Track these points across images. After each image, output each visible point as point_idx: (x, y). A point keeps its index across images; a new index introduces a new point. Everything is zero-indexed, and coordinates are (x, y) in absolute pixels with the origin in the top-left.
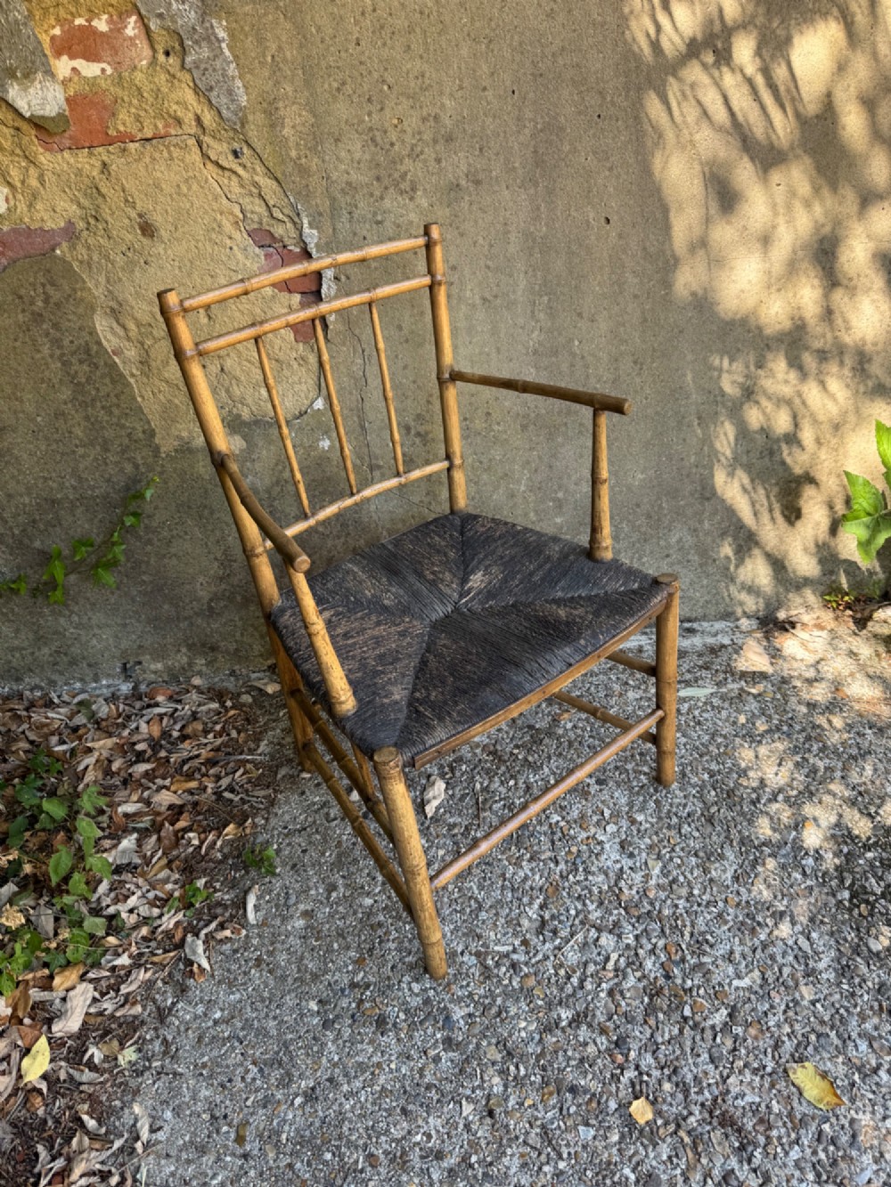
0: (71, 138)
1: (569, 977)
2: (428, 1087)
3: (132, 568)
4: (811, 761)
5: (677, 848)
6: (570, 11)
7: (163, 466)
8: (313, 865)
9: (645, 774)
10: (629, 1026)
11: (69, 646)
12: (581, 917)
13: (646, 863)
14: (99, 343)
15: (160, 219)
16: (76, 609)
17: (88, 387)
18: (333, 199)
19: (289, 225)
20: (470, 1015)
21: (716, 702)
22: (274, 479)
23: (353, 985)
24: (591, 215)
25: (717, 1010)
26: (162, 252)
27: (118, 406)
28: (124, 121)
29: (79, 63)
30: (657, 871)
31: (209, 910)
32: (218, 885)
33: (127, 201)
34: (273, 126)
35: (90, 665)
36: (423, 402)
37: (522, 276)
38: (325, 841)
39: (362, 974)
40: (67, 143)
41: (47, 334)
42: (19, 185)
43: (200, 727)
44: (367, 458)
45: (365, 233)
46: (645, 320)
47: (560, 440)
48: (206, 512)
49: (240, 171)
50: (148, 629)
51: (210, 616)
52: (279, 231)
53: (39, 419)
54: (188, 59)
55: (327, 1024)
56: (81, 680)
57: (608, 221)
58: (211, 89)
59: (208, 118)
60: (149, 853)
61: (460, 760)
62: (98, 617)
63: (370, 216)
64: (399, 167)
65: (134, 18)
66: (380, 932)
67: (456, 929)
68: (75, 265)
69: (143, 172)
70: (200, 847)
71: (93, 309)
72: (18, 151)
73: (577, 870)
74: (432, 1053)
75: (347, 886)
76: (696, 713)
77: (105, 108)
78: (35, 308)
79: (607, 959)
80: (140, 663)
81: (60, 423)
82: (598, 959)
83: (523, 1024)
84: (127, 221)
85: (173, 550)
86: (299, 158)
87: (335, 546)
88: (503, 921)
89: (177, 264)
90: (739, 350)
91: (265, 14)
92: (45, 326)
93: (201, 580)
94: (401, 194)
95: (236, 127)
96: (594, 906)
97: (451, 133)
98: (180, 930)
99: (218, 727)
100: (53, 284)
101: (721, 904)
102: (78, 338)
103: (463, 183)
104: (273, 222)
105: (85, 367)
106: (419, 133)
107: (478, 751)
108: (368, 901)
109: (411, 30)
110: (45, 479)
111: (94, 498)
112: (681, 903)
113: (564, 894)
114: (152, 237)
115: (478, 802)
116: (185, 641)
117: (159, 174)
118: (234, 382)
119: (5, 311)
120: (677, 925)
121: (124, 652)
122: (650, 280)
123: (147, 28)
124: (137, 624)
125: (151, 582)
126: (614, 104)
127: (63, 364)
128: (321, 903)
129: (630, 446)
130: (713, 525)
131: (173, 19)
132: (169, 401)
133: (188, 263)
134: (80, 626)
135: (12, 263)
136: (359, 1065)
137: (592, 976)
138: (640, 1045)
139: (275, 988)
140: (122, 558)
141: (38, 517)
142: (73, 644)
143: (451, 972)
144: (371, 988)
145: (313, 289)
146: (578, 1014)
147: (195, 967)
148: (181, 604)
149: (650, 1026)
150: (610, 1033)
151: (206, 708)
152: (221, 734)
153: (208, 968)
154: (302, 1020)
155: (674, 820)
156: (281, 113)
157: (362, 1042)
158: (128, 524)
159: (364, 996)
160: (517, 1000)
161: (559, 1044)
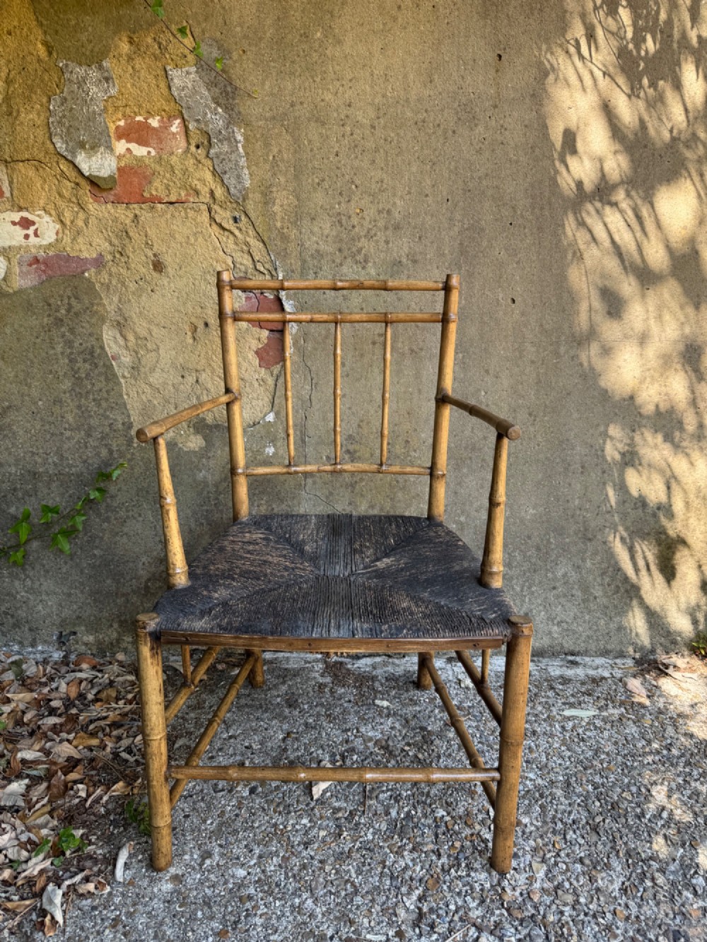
0: (115, 195)
3: (88, 542)
4: (693, 784)
5: (562, 854)
6: (493, 150)
7: (133, 454)
8: (193, 831)
9: (531, 780)
11: (17, 609)
12: (461, 913)
13: (530, 865)
14: (102, 348)
15: (170, 260)
16: (31, 574)
17: (85, 382)
18: (304, 261)
19: (268, 276)
21: (598, 723)
22: (221, 478)
24: (501, 296)
26: (166, 284)
27: (107, 400)
28: (157, 188)
29: (133, 146)
30: (541, 875)
31: (79, 862)
32: (93, 838)
33: (147, 244)
34: (266, 203)
35: (31, 630)
36: (355, 426)
38: (209, 808)
41: (63, 336)
42: (68, 223)
43: (114, 695)
46: (539, 382)
47: (465, 470)
49: (237, 232)
50: (89, 601)
51: (145, 595)
53: (40, 403)
54: (212, 151)
56: (20, 643)
57: (513, 301)
58: (225, 172)
59: (219, 192)
60: (35, 799)
61: (352, 750)
62: (48, 584)
63: (330, 277)
64: (356, 243)
65: (178, 121)
66: (248, 905)
67: (329, 911)
68: (97, 286)
69: (163, 225)
70: (86, 800)
71: (103, 320)
72: (74, 199)
73: (459, 865)
75: (222, 855)
76: (580, 731)
77: (145, 178)
78: (58, 314)
80: (75, 633)
81: (57, 409)
84: (144, 258)
85: (126, 530)
86: (283, 228)
88: (378, 908)
89: (176, 294)
90: (616, 414)
91: (274, 128)
92: (62, 330)
93: (144, 559)
94: (356, 263)
95: (238, 202)
96: (475, 904)
97: (399, 223)
98: (44, 878)
99: (130, 696)
100: (76, 298)
101: (609, 916)
102: (87, 342)
103: (404, 260)
104: (256, 273)
105: (87, 366)
106: (375, 221)
107: (370, 744)
108: (241, 873)
109: (377, 150)
110: (33, 453)
111: (69, 475)
112: (567, 910)
113: (445, 887)
114: (161, 271)
115: (365, 791)
116: (118, 617)
117: (175, 227)
118: (205, 392)
119: (35, 314)
120: (563, 933)
121: (64, 621)
122: (545, 350)
123: (186, 128)
124: (80, 595)
125: (101, 557)
126: (522, 216)
127: (70, 361)
128: (194, 869)
129: (524, 483)
130: (594, 564)
131: (206, 124)
132: (150, 401)
133: (185, 296)
134: (31, 590)
135: (49, 278)
140: (81, 528)
141: (19, 486)
142: (21, 607)
145: (279, 328)
147: (48, 919)
148: (122, 580)
151: (123, 679)
152: (131, 702)
153: (61, 922)
155: (559, 825)
156: (274, 195)
158: (92, 497)
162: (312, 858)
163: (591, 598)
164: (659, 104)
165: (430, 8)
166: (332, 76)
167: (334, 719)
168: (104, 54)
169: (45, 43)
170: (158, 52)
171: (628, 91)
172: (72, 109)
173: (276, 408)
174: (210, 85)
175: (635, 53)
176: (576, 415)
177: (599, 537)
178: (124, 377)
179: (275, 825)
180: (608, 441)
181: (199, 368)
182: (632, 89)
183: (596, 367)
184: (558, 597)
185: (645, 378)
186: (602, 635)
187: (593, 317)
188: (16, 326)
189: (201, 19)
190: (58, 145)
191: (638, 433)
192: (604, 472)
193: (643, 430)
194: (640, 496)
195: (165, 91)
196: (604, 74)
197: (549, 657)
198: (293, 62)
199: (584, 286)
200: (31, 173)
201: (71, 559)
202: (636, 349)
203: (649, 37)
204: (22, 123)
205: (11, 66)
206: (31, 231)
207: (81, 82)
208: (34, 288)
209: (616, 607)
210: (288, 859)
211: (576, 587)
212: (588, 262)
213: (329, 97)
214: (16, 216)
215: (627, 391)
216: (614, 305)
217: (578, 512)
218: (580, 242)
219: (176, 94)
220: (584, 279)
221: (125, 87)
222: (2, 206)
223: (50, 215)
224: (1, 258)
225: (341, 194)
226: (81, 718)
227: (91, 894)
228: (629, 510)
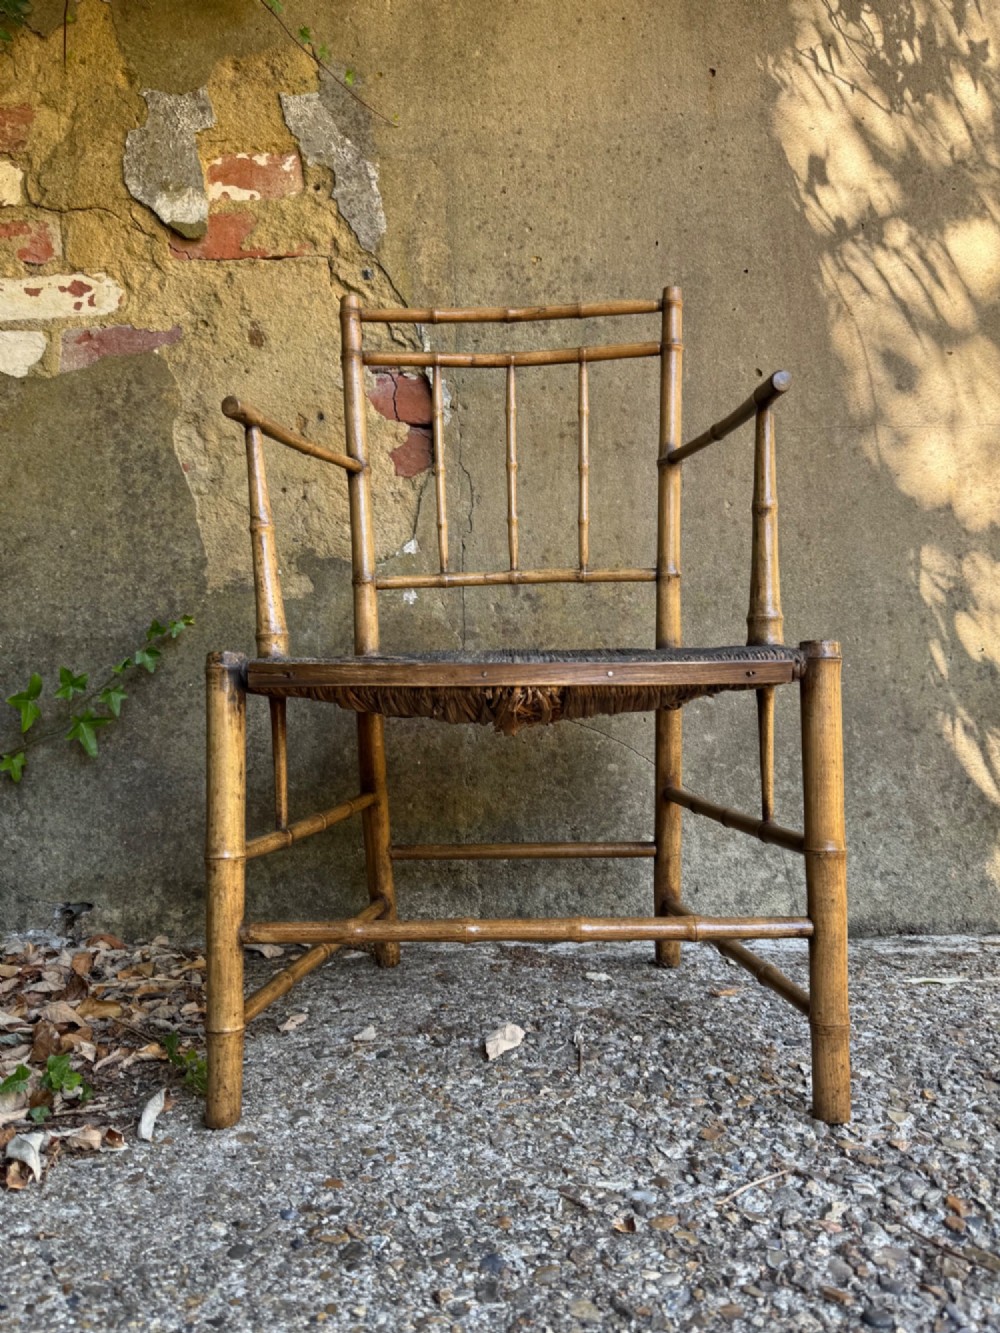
0: (203, 249)
1: (747, 1224)
3: (125, 747)
6: (714, 181)
7: (205, 605)
8: (278, 1092)
10: (888, 1295)
12: (768, 1161)
13: (885, 1116)
14: (170, 451)
15: (273, 328)
16: (31, 803)
17: (143, 500)
19: (409, 349)
20: (540, 1257)
21: (971, 988)
22: (339, 637)
23: (307, 1208)
24: (741, 366)
26: (267, 361)
27: (172, 525)
28: (261, 238)
29: (229, 189)
30: (906, 1124)
31: (75, 1120)
33: (243, 309)
34: (408, 253)
35: (19, 900)
38: (306, 1071)
39: (329, 1196)
41: (116, 435)
42: (137, 286)
43: (149, 971)
44: (460, 622)
46: (810, 486)
49: (367, 292)
50: (118, 847)
53: (73, 532)
54: (337, 191)
55: (237, 1251)
57: (760, 373)
58: (354, 216)
59: (345, 241)
61: (551, 1018)
62: (55, 820)
63: (497, 346)
65: (293, 157)
66: (378, 1156)
67: (525, 1161)
68: (170, 366)
69: (266, 283)
70: (94, 1063)
71: (175, 412)
72: (147, 256)
73: (756, 1118)
74: (454, 1300)
75: (330, 1113)
76: (942, 995)
77: (245, 226)
78: (112, 406)
79: (829, 1207)
80: (90, 906)
81: (97, 542)
82: (808, 1210)
83: (655, 1276)
84: (237, 328)
85: (185, 726)
86: (430, 284)
87: (401, 743)
88: (616, 1158)
89: (280, 375)
90: (930, 532)
91: (419, 161)
92: (116, 427)
95: (371, 253)
96: (792, 1155)
97: (590, 274)
99: (175, 973)
100: (140, 382)
102: (149, 443)
104: (394, 345)
105: (147, 477)
106: (558, 272)
107: (583, 1013)
108: (365, 1128)
109: (557, 185)
110: (55, 608)
111: (106, 639)
112: (964, 1160)
113: (734, 1138)
114: (260, 345)
115: (578, 1052)
116: (163, 875)
117: (283, 286)
118: (315, 513)
119: (78, 405)
120: (962, 1179)
121: (74, 883)
122: (812, 441)
123: (303, 164)
124: (105, 838)
125: (144, 771)
126: (762, 262)
127: (123, 471)
128: (280, 1127)
130: (927, 772)
131: (330, 158)
132: (234, 526)
133: (292, 376)
134: (28, 831)
135: (103, 359)
136: (287, 1305)
137: (796, 1227)
138: (917, 1323)
139: (154, 1206)
140: (117, 711)
141: (27, 659)
142: (9, 860)
143: (509, 1203)
144: (343, 1213)
145: (425, 419)
146: (773, 1273)
147: (14, 1168)
148: (174, 811)
149: (937, 1297)
150: (848, 1302)
151: (165, 957)
152: (177, 978)
153: (38, 1173)
154: (189, 1243)
155: (927, 1077)
156: (419, 243)
157: (304, 1275)
158: (138, 661)
159: (325, 1221)
160: (641, 1245)
161: (735, 1309)
162: (489, 1113)
163: (930, 830)
164: (930, 121)
165: (619, 20)
166: (497, 100)
167: (519, 991)
168: (202, 80)
169: (127, 72)
170: (271, 77)
171: (886, 106)
172: (154, 144)
173: (419, 534)
174: (334, 114)
175: (889, 62)
176: (869, 535)
177: (929, 726)
178: (199, 493)
179: (423, 1085)
180: (924, 575)
181: (308, 477)
182: (892, 104)
183: (890, 464)
184: (875, 829)
185: (965, 479)
186: (957, 894)
187: (877, 393)
188: (50, 423)
189: (327, 39)
190: (132, 188)
191: (967, 559)
192: (923, 621)
193: (974, 555)
194: (984, 659)
195: (278, 123)
196: (853, 88)
197: (873, 937)
198: (445, 85)
199: (858, 350)
200: (93, 224)
201: (97, 777)
202: (945, 438)
203: (904, 44)
204: (87, 163)
205: (80, 99)
206: (84, 299)
207: (169, 113)
208: (81, 371)
209: (972, 844)
210: (448, 1114)
211: (904, 812)
212: (861, 319)
213: (491, 123)
214: (67, 280)
215: (940, 498)
216: (904, 376)
217: (892, 686)
218: (844, 292)
219: (291, 124)
220: (857, 341)
221: (226, 118)
222: (48, 268)
223: (114, 277)
224: (40, 334)
225: (510, 239)
226: (92, 989)
227: (94, 1152)
228: (971, 681)
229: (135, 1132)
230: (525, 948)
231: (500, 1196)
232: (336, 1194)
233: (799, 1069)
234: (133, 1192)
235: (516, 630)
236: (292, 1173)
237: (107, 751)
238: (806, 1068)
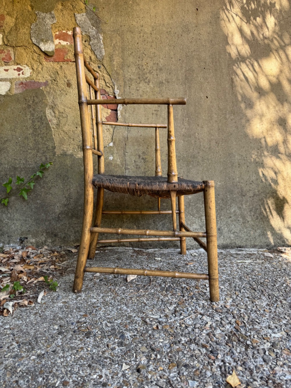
0: (54, 59)
1: (186, 327)
2: (106, 358)
3: (35, 197)
5: (239, 296)
6: (196, 42)
7: (55, 159)
10: (218, 346)
12: (194, 311)
13: (225, 299)
14: (45, 116)
15: (73, 82)
16: (10, 211)
17: (38, 130)
18: (125, 82)
19: (111, 89)
20: (134, 335)
21: (253, 264)
23: (78, 322)
24: (202, 95)
25: (265, 343)
26: (72, 91)
27: (46, 137)
28: (70, 56)
29: (61, 41)
30: (230, 301)
32: (29, 292)
33: (65, 76)
34: (111, 61)
35: (8, 237)
37: (180, 111)
39: (84, 319)
40: (52, 60)
41: (30, 112)
42: (35, 69)
43: (42, 256)
44: (124, 165)
45: (133, 92)
46: (219, 129)
48: (66, 178)
49: (99, 72)
50: (34, 223)
51: (58, 221)
52: (108, 90)
53: (19, 139)
54: (91, 43)
55: (60, 333)
56: (3, 243)
57: (207, 97)
58: (96, 50)
59: (93, 57)
60: (4, 280)
62: (17, 216)
63: (135, 88)
64: (145, 75)
66: (97, 308)
67: (134, 310)
68: (45, 92)
69: (71, 69)
70: (27, 282)
71: (46, 105)
72: (38, 60)
73: (193, 299)
74: (112, 346)
75: (86, 296)
76: (245, 266)
77: (65, 52)
78: (29, 104)
79: (207, 323)
80: (27, 238)
81: (26, 141)
82: (202, 324)
83: (162, 340)
84: (63, 82)
85: (51, 192)
86: (117, 70)
87: (109, 197)
88: (156, 309)
89: (75, 95)
90: (251, 142)
91: (114, 34)
92: (30, 109)
93: (58, 205)
94: (145, 82)
95: (100, 61)
96: (200, 309)
97: (161, 68)
98: (5, 300)
100: (37, 97)
101: (262, 311)
102: (40, 114)
103: (164, 82)
104: (107, 87)
105: (39, 124)
106: (152, 67)
107: (153, 269)
108: (94, 300)
109: (153, 42)
110: (15, 159)
111: (29, 168)
112: (242, 310)
113: (186, 304)
114: (70, 87)
115: (150, 280)
116: (46, 230)
119: (20, 103)
120: (241, 316)
121: (22, 232)
122: (221, 117)
123: (81, 34)
124: (30, 221)
125: (40, 203)
126: (209, 65)
127: (32, 122)
128: (73, 300)
129: (215, 172)
130: (247, 207)
131: (89, 33)
132: (63, 138)
134: (9, 219)
135: (26, 90)
136: (71, 347)
137: (198, 328)
138: (224, 353)
139: (40, 321)
140: (32, 188)
141: (8, 173)
142: (5, 226)
143: (128, 321)
144: (87, 323)
145: (115, 108)
146: (191, 340)
147: (5, 311)
148: (48, 214)
149: (229, 346)
150: (208, 348)
151: (46, 252)
152: (49, 258)
153: (11, 312)
154: (48, 331)
155: (237, 288)
156: (114, 58)
157: (76, 340)
158: (37, 175)
159: (82, 325)
160: (160, 332)
161: (180, 349)
162: (126, 297)
163: (246, 221)
166: (136, 16)
167: (138, 263)
168: (52, 9)
169: (31, 6)
170: (72, 8)
171: (246, 21)
172: (39, 28)
173: (113, 141)
174: (91, 19)
175: (247, 8)
176: (235, 143)
178: (53, 128)
179: (110, 289)
184: (232, 221)
186: (252, 238)
188: (12, 108)
190: (33, 40)
192: (248, 167)
195: (74, 22)
196: (236, 15)
197: (230, 248)
198: (121, 11)
200: (23, 51)
201: (28, 205)
203: (252, 3)
204: (20, 33)
205: (18, 14)
206: (21, 72)
207: (43, 19)
208: (20, 93)
210: (116, 297)
211: (240, 217)
212: (235, 83)
213: (134, 23)
214: (16, 67)
217: (238, 184)
219: (78, 22)
220: (234, 89)
221: (59, 20)
222: (10, 63)
223: (29, 66)
224: (9, 83)
225: (139, 58)
226: (27, 261)
227: (26, 306)
228: (260, 183)
229: (37, 301)
230: (141, 250)
231: (126, 319)
232: (85, 318)
233: (205, 286)
234: (35, 317)
235: (140, 168)
236: (75, 313)
237: (30, 198)
238: (207, 285)
